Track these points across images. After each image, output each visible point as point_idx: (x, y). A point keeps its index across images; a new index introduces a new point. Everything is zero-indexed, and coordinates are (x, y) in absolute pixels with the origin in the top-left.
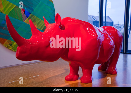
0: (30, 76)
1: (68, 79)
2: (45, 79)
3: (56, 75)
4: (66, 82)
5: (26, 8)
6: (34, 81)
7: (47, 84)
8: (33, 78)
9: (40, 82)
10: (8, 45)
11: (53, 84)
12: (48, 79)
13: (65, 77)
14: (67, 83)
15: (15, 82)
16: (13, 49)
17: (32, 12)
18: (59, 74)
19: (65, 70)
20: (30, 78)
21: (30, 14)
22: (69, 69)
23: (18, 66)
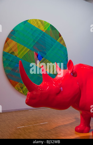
0: (38, 123)
1: (78, 130)
2: (54, 127)
3: (65, 123)
4: (75, 133)
5: (39, 52)
6: (42, 129)
7: (55, 133)
8: (41, 125)
9: (48, 131)
10: (19, 88)
11: (61, 134)
12: (56, 127)
13: (75, 128)
14: (77, 134)
15: (23, 128)
16: (23, 92)
17: (45, 56)
18: (68, 123)
19: (75, 118)
20: (38, 125)
21: (43, 58)
22: (80, 119)
23: (27, 110)
